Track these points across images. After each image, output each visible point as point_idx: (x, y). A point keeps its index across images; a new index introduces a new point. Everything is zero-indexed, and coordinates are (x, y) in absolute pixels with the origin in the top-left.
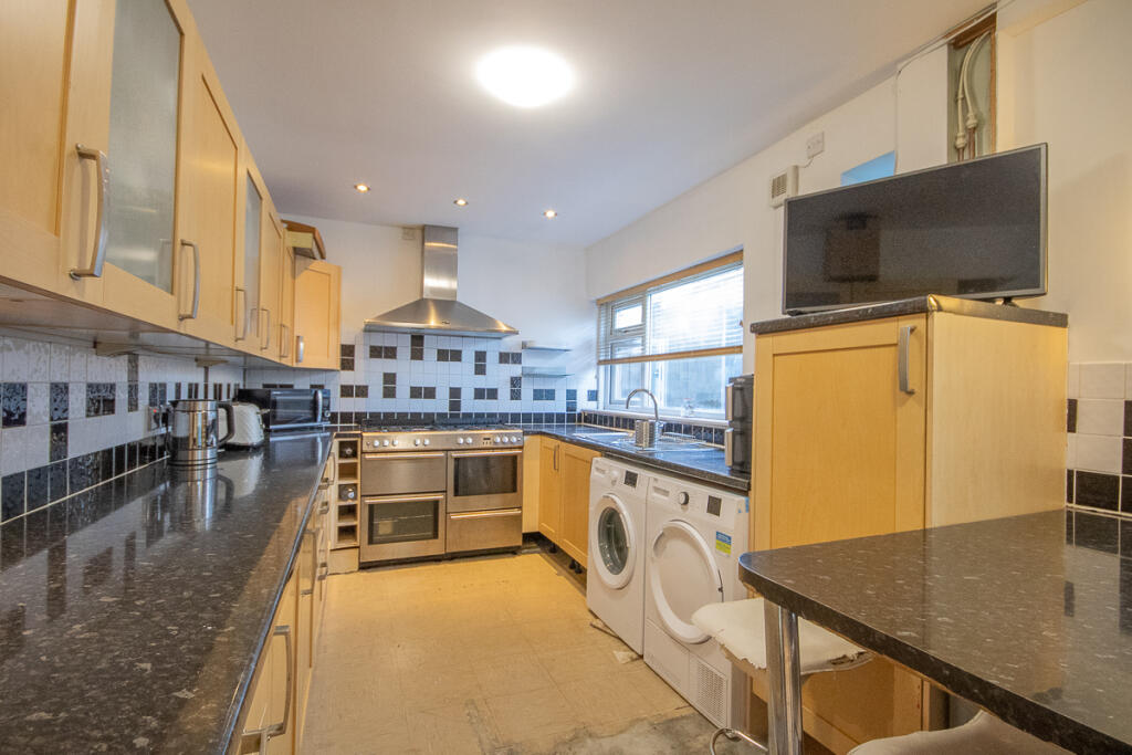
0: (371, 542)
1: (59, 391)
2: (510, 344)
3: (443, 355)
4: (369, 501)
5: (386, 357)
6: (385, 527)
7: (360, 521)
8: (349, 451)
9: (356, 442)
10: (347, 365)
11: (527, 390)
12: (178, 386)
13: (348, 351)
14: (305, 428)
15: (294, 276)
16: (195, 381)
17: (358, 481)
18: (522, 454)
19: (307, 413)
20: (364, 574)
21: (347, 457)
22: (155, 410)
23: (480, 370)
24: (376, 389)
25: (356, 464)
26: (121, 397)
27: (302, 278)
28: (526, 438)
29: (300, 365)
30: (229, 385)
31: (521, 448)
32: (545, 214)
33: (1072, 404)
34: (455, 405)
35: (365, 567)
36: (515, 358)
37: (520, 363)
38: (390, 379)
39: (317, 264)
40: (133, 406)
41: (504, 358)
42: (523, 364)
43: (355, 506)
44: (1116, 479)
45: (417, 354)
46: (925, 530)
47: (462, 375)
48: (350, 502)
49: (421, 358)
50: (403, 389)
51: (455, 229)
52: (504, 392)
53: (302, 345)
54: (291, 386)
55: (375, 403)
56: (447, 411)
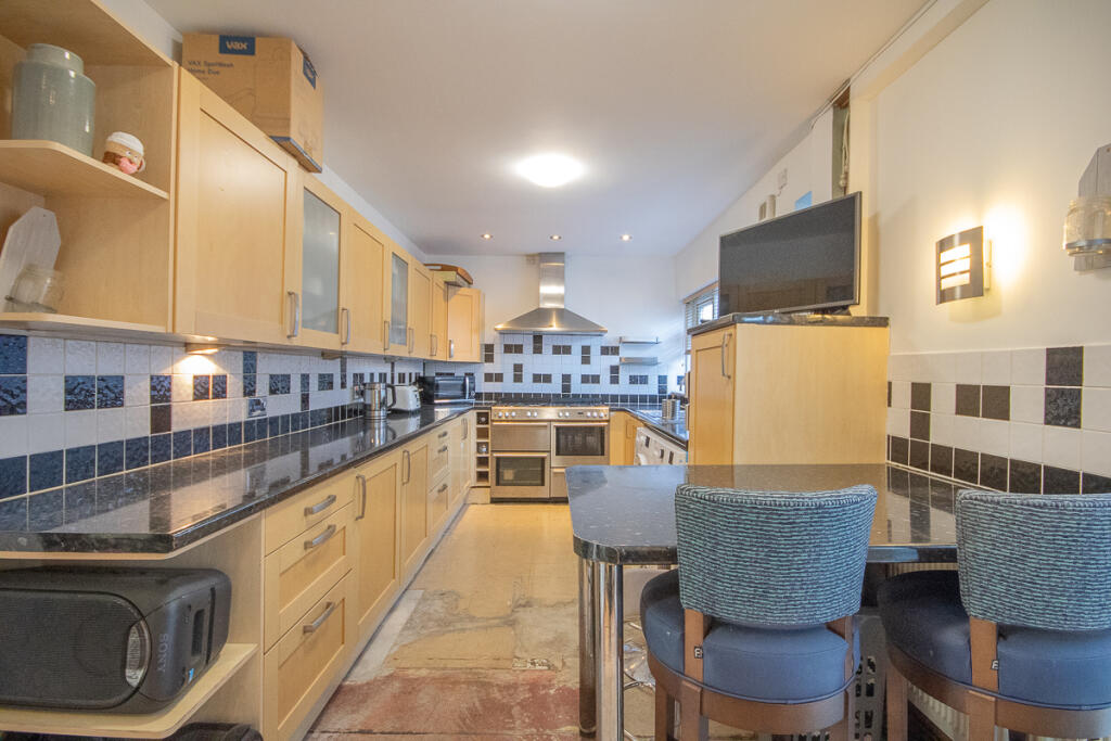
0: (498, 483)
1: (305, 378)
2: (609, 339)
3: (557, 350)
4: (495, 455)
5: (516, 352)
6: (508, 475)
7: (490, 469)
8: (483, 419)
9: (487, 413)
10: (489, 358)
11: (624, 376)
12: (372, 375)
13: (489, 348)
14: (460, 403)
15: (447, 299)
16: (383, 371)
17: (489, 441)
18: (608, 426)
19: (459, 393)
20: (493, 506)
21: (482, 423)
22: (356, 388)
23: (586, 360)
24: (509, 375)
25: (487, 429)
26: (337, 381)
27: (452, 301)
28: (612, 413)
29: (452, 360)
30: (410, 374)
31: (608, 421)
32: (621, 238)
33: (890, 384)
34: (566, 388)
35: (495, 501)
36: (615, 351)
37: (618, 354)
38: (518, 368)
39: (464, 290)
40: (343, 385)
41: (605, 351)
42: (620, 355)
43: (487, 458)
44: (907, 440)
45: (538, 350)
46: (732, 466)
47: (571, 365)
48: (484, 455)
49: (541, 353)
50: (527, 376)
51: (562, 254)
52: (605, 377)
53: (452, 346)
54: (452, 374)
55: (508, 386)
56: (560, 392)
